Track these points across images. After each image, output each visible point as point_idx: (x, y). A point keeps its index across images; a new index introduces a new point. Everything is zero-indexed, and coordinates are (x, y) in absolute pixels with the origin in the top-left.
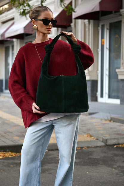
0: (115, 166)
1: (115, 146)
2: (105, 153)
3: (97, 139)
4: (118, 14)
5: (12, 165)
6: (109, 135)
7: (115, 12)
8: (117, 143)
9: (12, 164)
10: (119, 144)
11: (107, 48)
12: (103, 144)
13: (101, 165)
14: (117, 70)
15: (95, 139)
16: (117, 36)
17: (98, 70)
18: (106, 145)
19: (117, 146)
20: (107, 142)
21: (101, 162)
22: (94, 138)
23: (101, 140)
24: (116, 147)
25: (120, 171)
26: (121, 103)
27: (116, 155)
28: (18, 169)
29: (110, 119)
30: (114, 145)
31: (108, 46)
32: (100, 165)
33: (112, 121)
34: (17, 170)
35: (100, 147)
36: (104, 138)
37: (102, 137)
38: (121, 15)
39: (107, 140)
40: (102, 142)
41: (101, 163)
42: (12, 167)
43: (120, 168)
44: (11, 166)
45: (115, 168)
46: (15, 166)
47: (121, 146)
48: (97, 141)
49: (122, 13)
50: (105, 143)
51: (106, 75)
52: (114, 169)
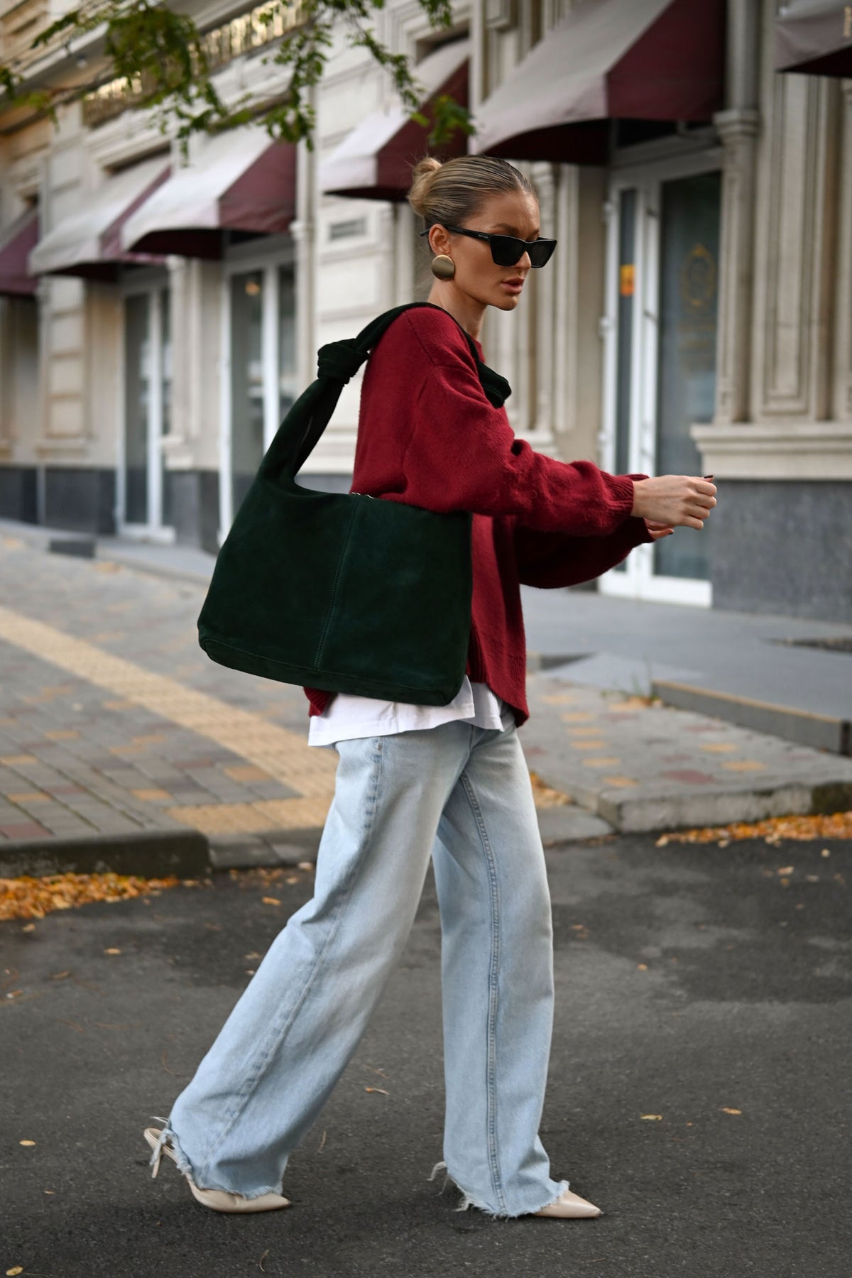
0: (652, 951)
1: (663, 841)
2: (608, 875)
3: (573, 803)
4: (703, 133)
5: (114, 947)
6: (636, 780)
7: (692, 125)
8: (673, 824)
9: (120, 938)
10: (683, 829)
11: (646, 314)
12: (600, 828)
13: (579, 945)
14: (698, 432)
15: (560, 802)
16: (699, 251)
17: (599, 427)
18: (618, 833)
19: (673, 836)
20: (620, 818)
21: (579, 927)
22: (557, 797)
23: (593, 805)
24: (671, 844)
25: (674, 978)
26: (717, 604)
27: (665, 890)
28: (144, 969)
29: (645, 689)
30: (656, 833)
31: (652, 305)
32: (573, 945)
33: (657, 703)
34: (140, 972)
35: (587, 843)
36: (605, 796)
37: (596, 790)
38: (718, 142)
39: (619, 807)
40: (599, 815)
41: (581, 931)
42: (114, 955)
43: (673, 962)
44: (113, 951)
45: (649, 962)
46: (133, 950)
47: (692, 837)
48: (573, 810)
49: (723, 132)
50: (610, 823)
51: (643, 452)
52: (643, 967)
